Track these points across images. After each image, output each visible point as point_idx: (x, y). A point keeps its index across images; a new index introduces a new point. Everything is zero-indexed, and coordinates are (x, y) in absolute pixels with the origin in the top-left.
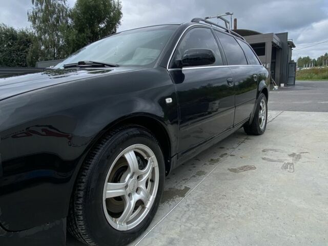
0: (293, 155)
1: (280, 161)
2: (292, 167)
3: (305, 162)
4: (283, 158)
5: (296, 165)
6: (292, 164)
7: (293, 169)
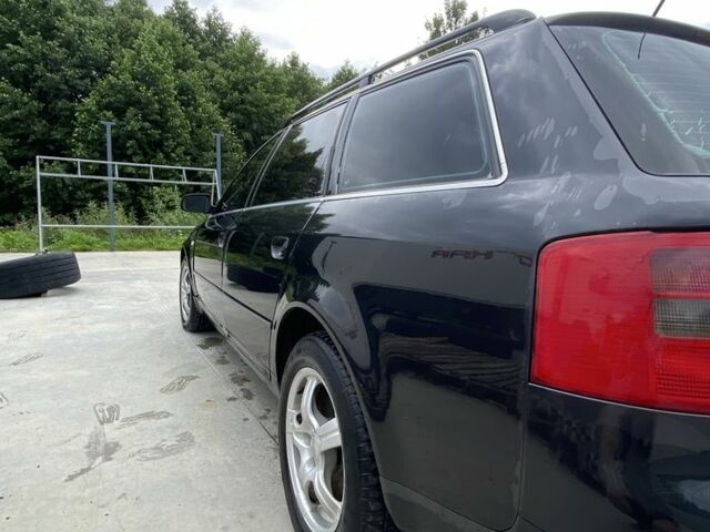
0: (110, 451)
1: (129, 421)
2: (101, 415)
3: (75, 437)
4: (127, 430)
5: (94, 422)
6: (102, 423)
7: (96, 412)
